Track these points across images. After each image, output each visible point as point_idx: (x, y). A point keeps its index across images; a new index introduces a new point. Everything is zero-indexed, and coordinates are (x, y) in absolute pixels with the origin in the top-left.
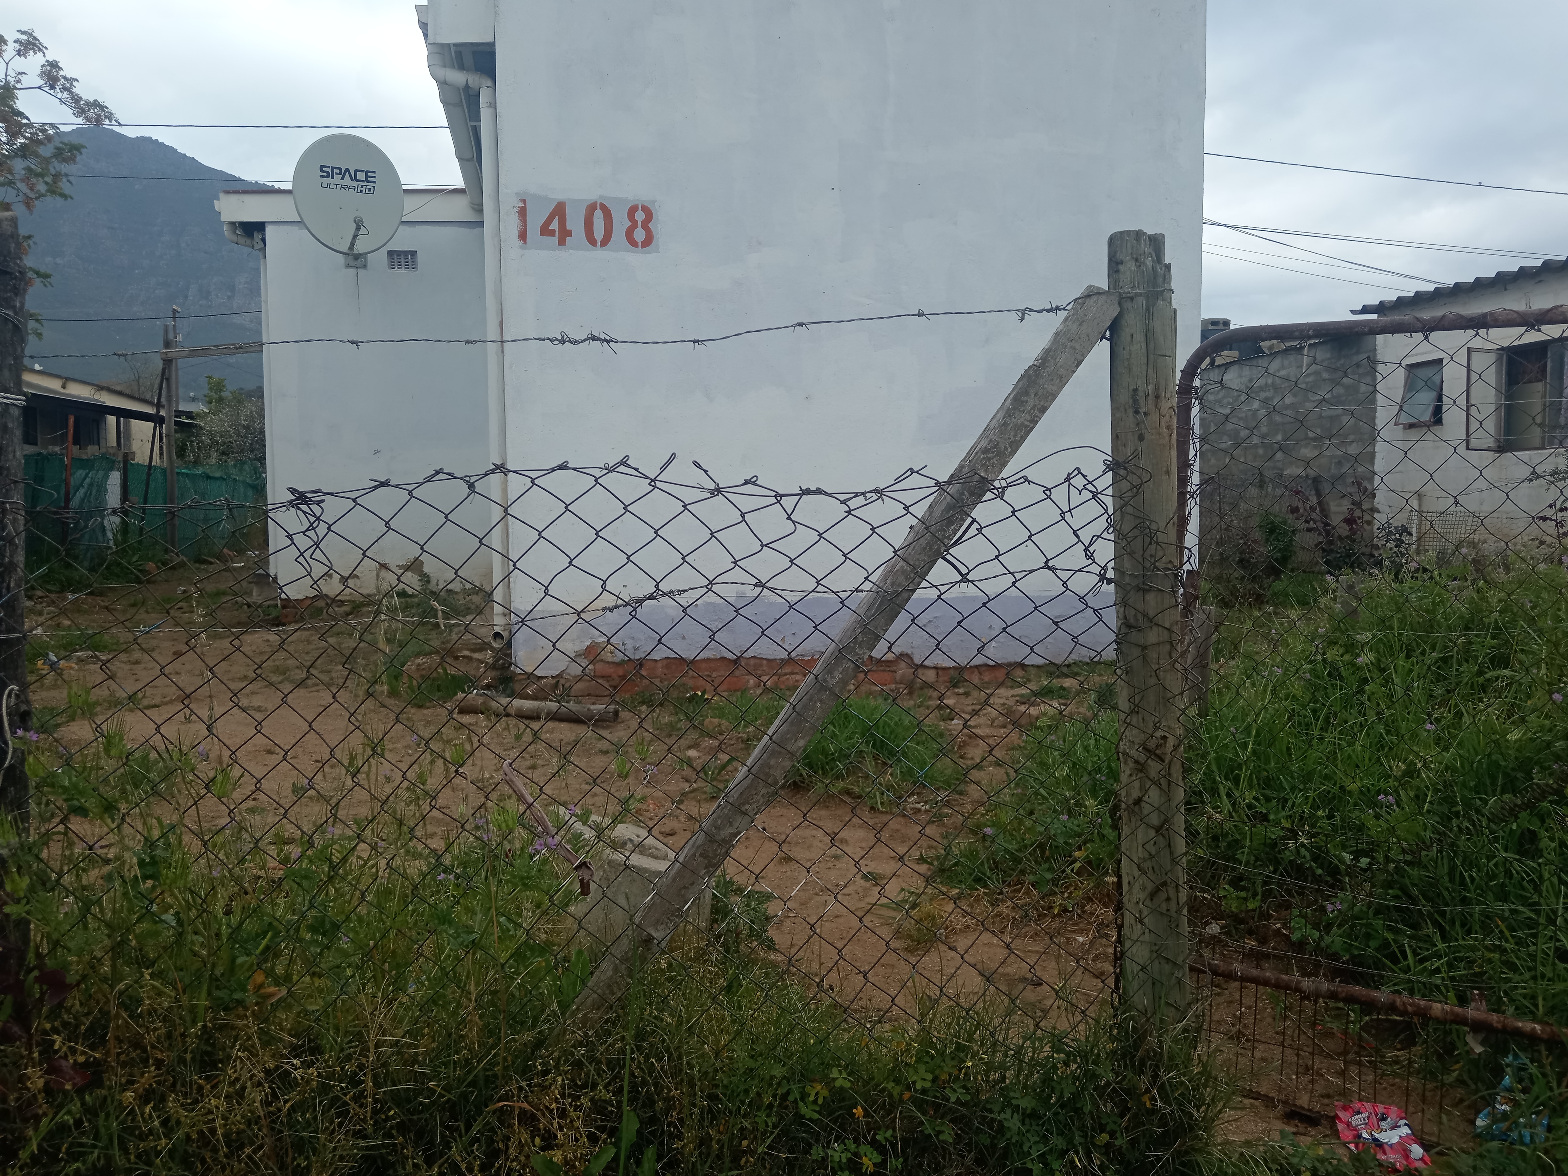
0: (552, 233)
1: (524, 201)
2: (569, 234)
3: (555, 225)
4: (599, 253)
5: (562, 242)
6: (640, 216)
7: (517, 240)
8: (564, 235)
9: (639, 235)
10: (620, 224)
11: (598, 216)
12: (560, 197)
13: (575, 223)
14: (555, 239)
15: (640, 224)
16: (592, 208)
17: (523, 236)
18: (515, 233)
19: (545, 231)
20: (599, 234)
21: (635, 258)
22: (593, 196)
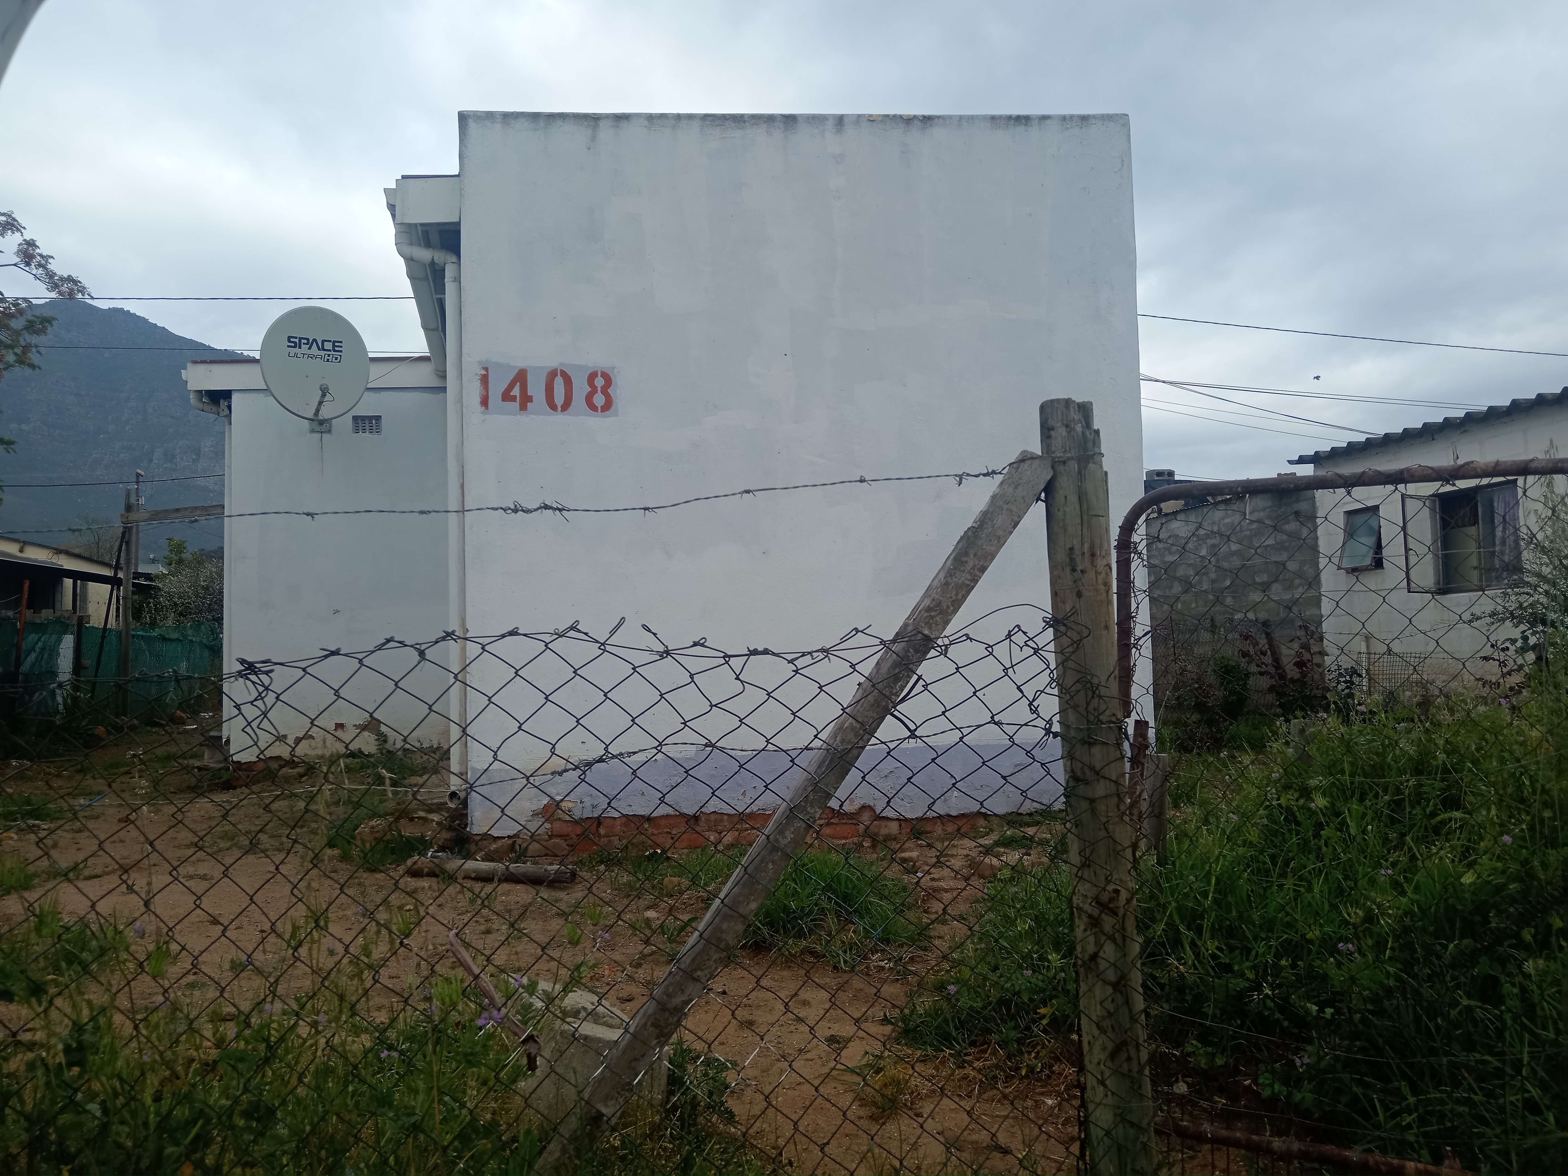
0: (513, 399)
1: (486, 369)
2: (530, 399)
3: (516, 391)
4: (559, 418)
5: (523, 407)
6: (599, 382)
7: (479, 406)
8: (525, 400)
9: (599, 400)
10: (581, 389)
11: (559, 383)
12: (522, 364)
13: (536, 389)
14: (516, 405)
15: (599, 389)
16: (552, 375)
17: (485, 402)
18: (477, 399)
19: (507, 396)
20: (559, 399)
21: (595, 422)
22: (553, 362)
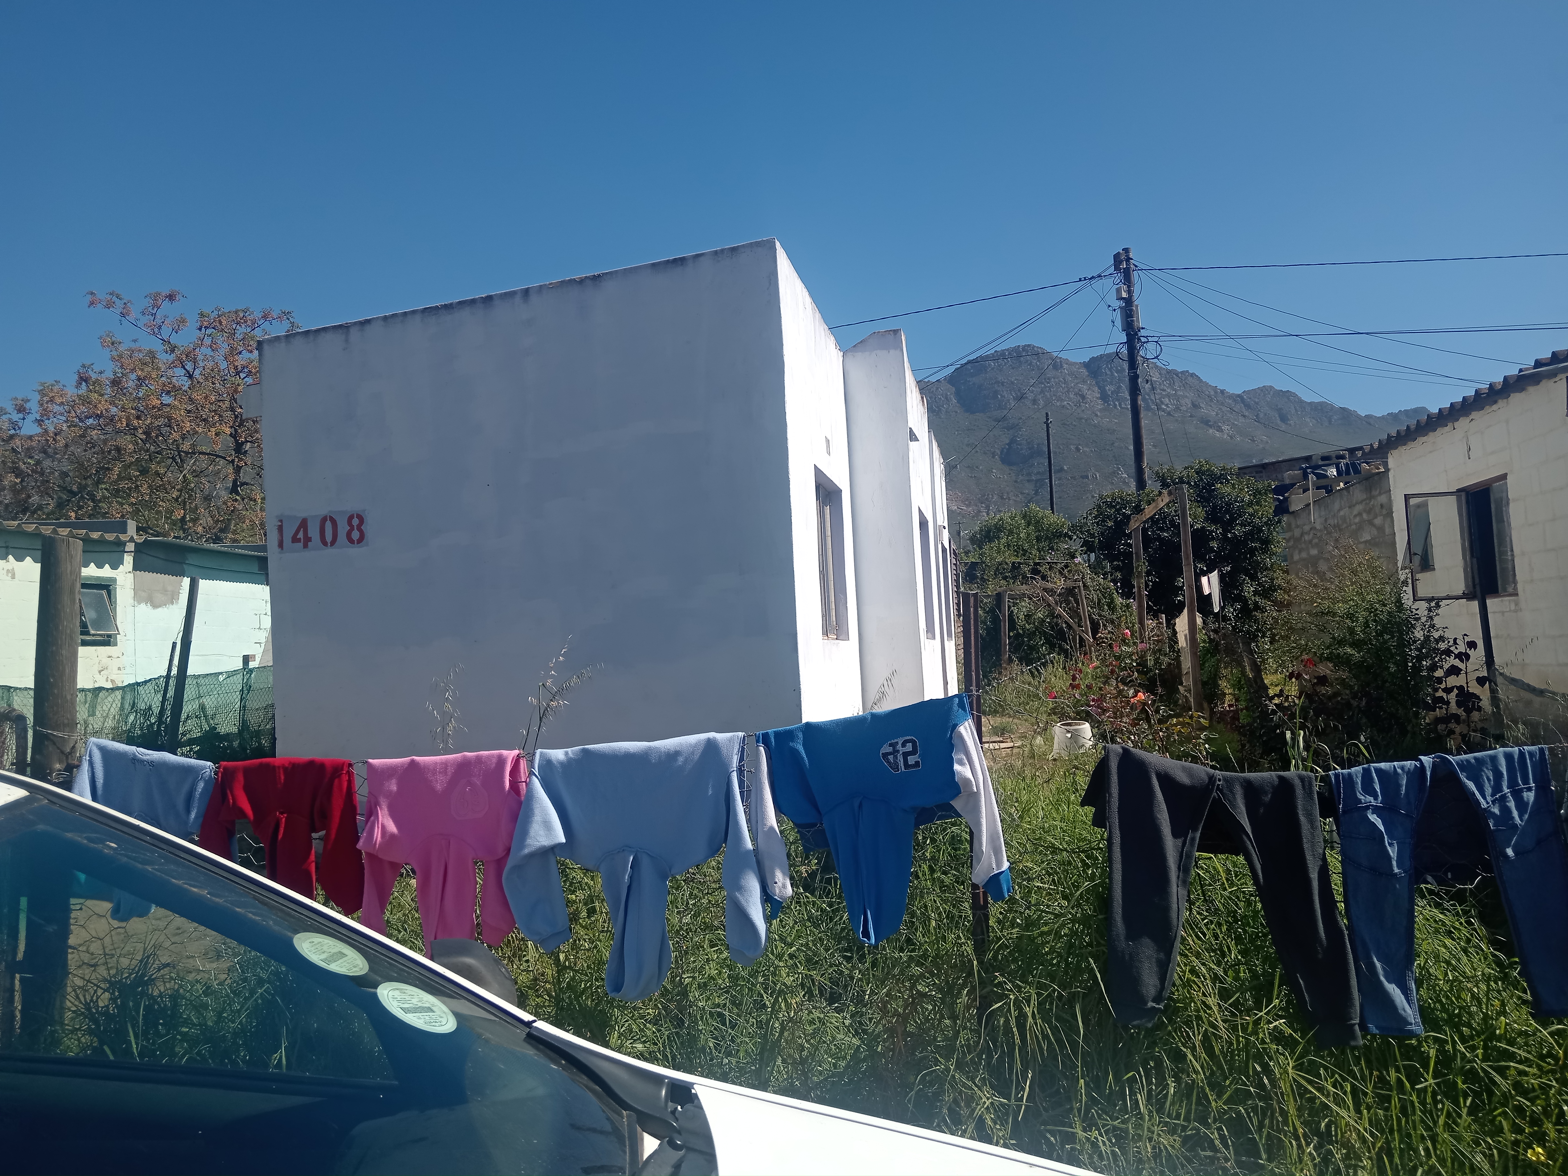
0: (299, 540)
1: (281, 521)
2: (310, 539)
3: (301, 535)
4: (330, 551)
5: (306, 546)
6: (355, 522)
7: (277, 547)
8: (307, 540)
9: (356, 535)
10: (343, 528)
11: (328, 525)
12: (303, 515)
13: (314, 532)
14: (301, 544)
15: (355, 527)
16: (324, 520)
17: (281, 545)
18: (276, 543)
19: (295, 539)
20: (329, 538)
21: (354, 551)
22: (323, 511)
